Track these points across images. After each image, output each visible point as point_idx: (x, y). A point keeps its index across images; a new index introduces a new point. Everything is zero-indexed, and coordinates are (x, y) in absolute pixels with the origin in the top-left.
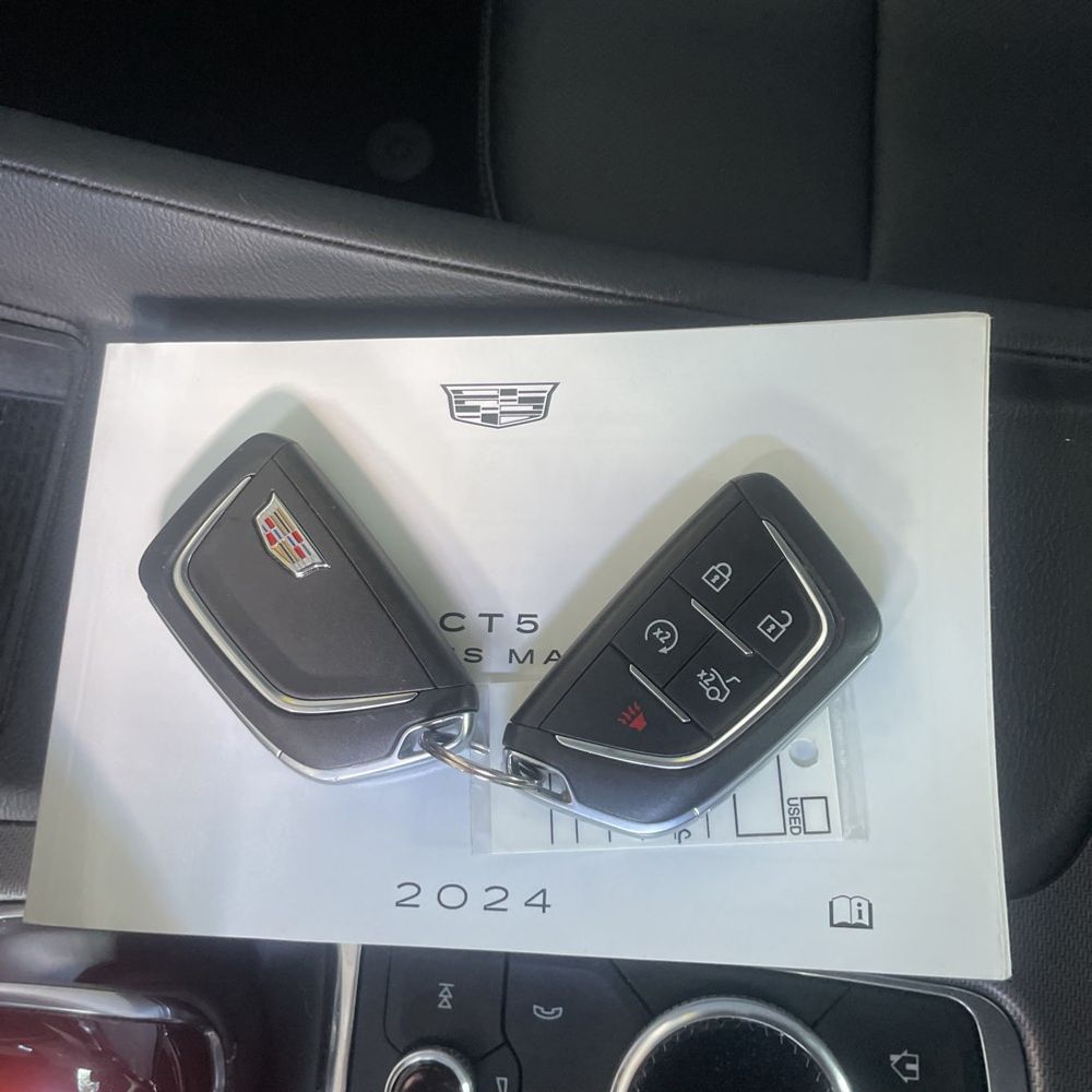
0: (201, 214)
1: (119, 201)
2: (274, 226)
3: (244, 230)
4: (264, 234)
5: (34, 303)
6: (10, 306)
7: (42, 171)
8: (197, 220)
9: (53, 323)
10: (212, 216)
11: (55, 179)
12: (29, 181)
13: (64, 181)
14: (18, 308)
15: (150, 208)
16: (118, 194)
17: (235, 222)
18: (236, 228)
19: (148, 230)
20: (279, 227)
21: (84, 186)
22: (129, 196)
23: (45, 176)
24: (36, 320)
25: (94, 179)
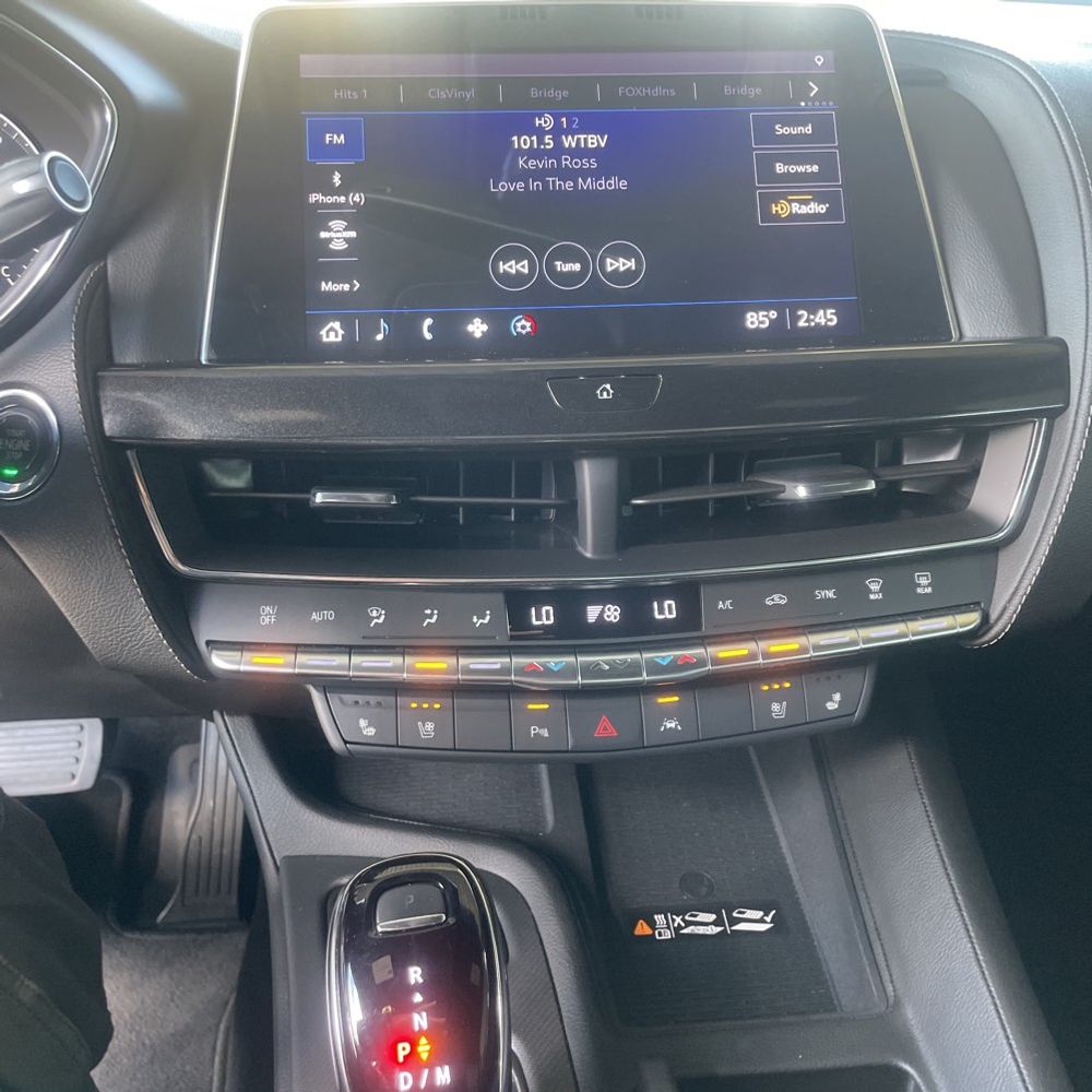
0: (1005, 1030)
1: (982, 983)
2: (1026, 1078)
3: (1011, 1061)
4: (1017, 1075)
5: (895, 972)
6: (886, 960)
7: (972, 934)
8: (1000, 1031)
9: (890, 989)
10: (1007, 1038)
11: (972, 943)
12: (962, 930)
13: (974, 948)
14: (887, 966)
15: (990, 1000)
16: (986, 980)
17: (1013, 1053)
18: (1010, 1055)
19: (976, 1007)
20: (1027, 1081)
21: (978, 960)
22: (988, 986)
23: (970, 937)
24: (886, 977)
25: (986, 962)
